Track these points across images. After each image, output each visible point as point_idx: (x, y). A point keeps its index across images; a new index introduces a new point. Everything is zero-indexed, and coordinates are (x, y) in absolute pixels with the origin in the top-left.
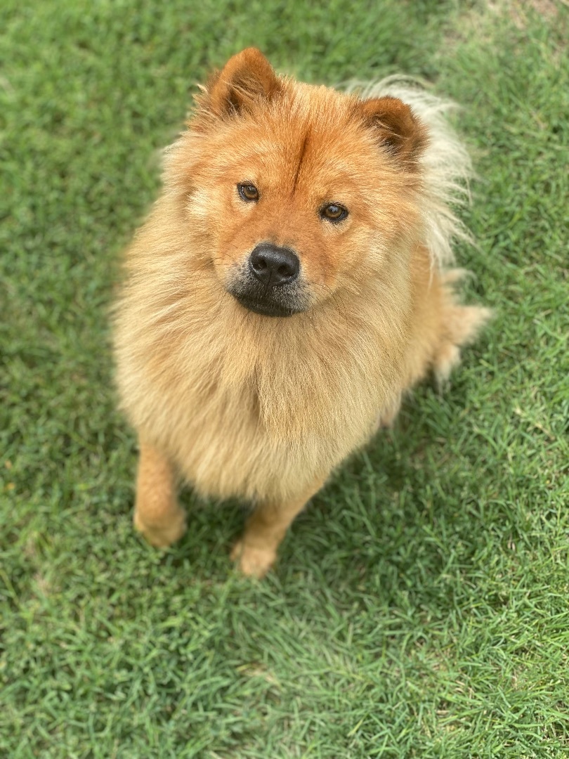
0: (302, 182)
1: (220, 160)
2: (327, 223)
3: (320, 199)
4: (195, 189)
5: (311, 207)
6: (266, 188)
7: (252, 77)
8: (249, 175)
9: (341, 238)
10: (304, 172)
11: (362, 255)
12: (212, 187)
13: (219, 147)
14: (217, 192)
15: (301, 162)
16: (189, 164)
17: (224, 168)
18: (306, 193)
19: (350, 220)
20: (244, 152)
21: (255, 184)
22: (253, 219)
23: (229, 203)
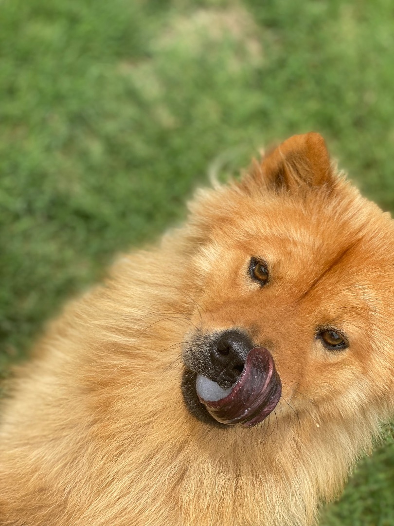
0: (318, 290)
1: (251, 225)
2: (319, 344)
3: (326, 319)
4: (210, 241)
5: (312, 320)
6: (280, 278)
7: (306, 163)
8: (270, 256)
9: (325, 367)
10: (328, 282)
11: (336, 393)
12: (229, 248)
13: (253, 212)
14: (230, 255)
15: (329, 270)
16: (218, 213)
17: (247, 234)
18: (317, 304)
19: (345, 354)
20: (279, 229)
21: (270, 268)
22: (246, 302)
23: (236, 272)
